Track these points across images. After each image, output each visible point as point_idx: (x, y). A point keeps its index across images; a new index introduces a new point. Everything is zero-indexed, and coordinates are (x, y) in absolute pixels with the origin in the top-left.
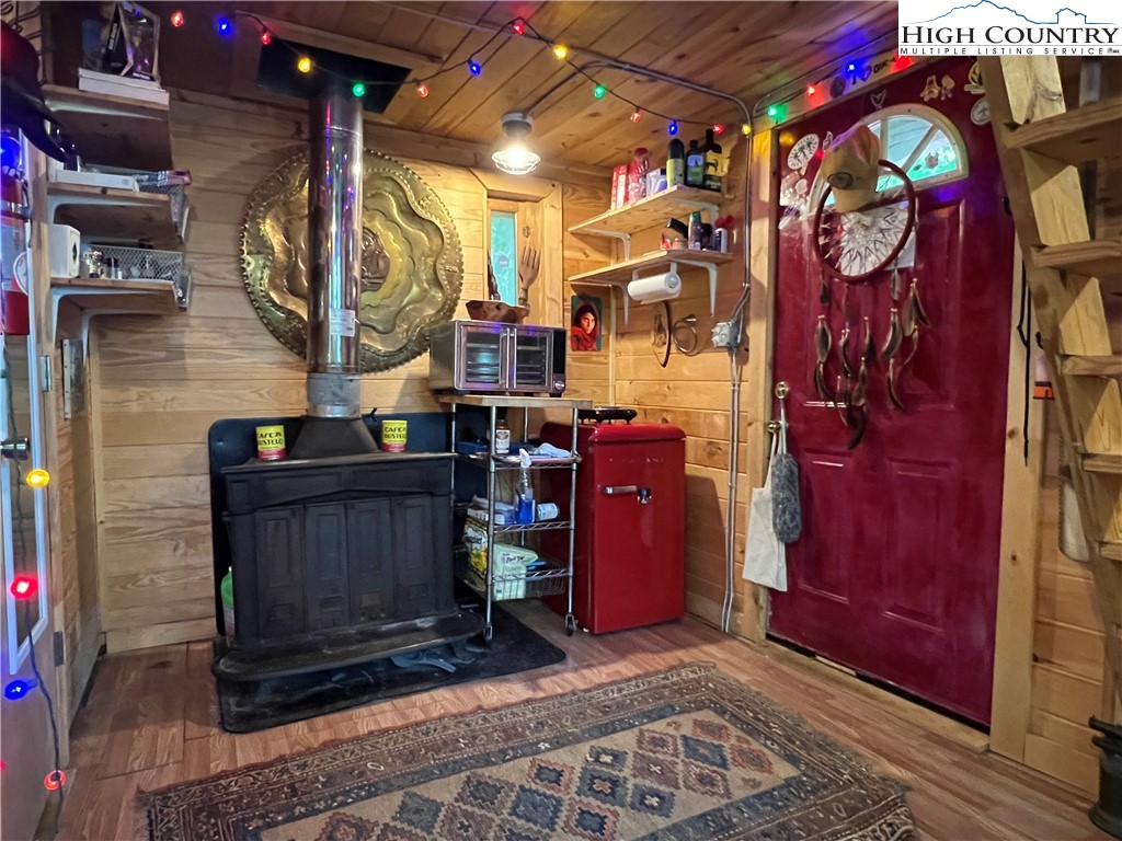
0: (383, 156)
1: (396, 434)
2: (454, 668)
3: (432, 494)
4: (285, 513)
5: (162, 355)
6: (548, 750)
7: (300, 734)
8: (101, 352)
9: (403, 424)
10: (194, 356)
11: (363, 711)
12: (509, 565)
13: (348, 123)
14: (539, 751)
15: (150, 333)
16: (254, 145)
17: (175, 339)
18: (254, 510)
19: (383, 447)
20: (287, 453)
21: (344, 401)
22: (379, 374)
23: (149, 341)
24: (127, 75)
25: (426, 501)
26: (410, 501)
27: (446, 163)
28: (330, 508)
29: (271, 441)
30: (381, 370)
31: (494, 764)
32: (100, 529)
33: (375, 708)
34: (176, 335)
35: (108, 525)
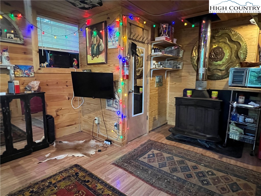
0: (225, 29)
1: (215, 94)
2: (209, 147)
4: (184, 106)
5: (178, 77)
6: (202, 165)
7: (173, 143)
8: (170, 76)
9: (217, 92)
10: (183, 77)
11: (185, 145)
15: (177, 73)
17: (180, 74)
18: (179, 105)
19: (211, 97)
20: (191, 96)
21: (201, 87)
23: (176, 75)
26: (209, 109)
28: (193, 108)
29: (189, 93)
33: (187, 145)
35: (169, 104)
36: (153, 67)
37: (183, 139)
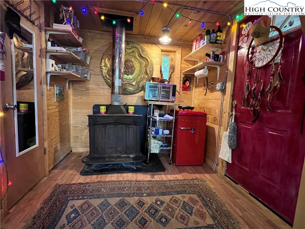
0: (134, 42)
1: (131, 110)
2: (136, 168)
3: (136, 125)
4: (101, 126)
5: (85, 89)
6: (145, 196)
7: (94, 178)
8: (72, 88)
9: (133, 107)
10: (91, 90)
11: (110, 175)
12: (154, 144)
13: (121, 34)
14: (143, 196)
15: (82, 85)
16: (105, 42)
17: (88, 86)
18: (94, 125)
19: (128, 112)
20: (106, 113)
21: (118, 101)
22: (132, 95)
23: (82, 86)
24: (64, 24)
25: (135, 127)
26: (130, 126)
27: (151, 43)
28: (112, 126)
29: (103, 109)
30: (132, 94)
31: (130, 197)
32: (71, 126)
33: (113, 175)
34: (88, 85)
35: (73, 125)
36: (51, 69)
37: (104, 168)
